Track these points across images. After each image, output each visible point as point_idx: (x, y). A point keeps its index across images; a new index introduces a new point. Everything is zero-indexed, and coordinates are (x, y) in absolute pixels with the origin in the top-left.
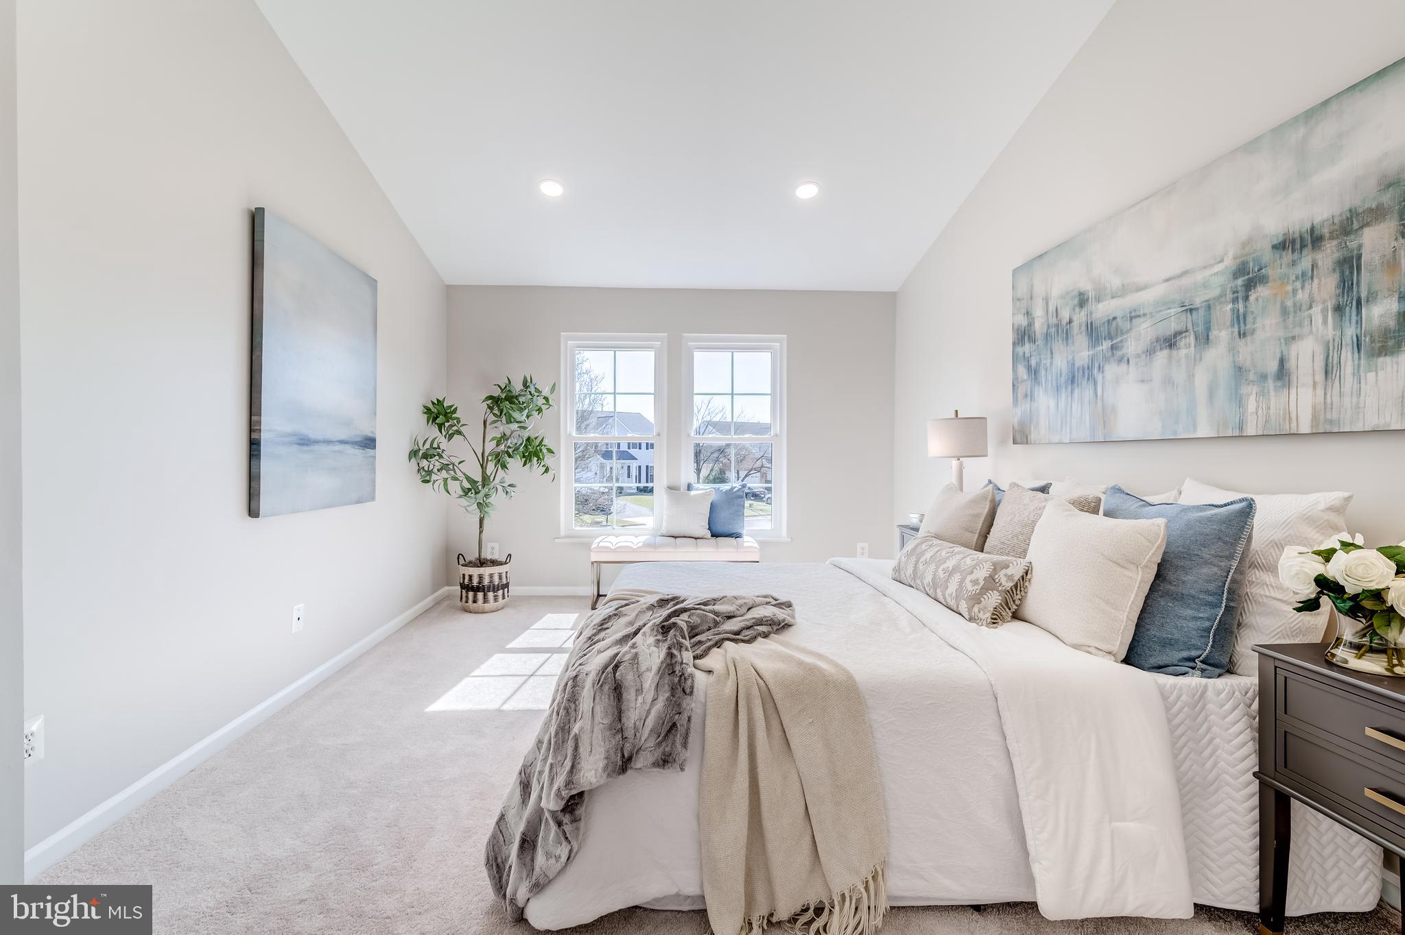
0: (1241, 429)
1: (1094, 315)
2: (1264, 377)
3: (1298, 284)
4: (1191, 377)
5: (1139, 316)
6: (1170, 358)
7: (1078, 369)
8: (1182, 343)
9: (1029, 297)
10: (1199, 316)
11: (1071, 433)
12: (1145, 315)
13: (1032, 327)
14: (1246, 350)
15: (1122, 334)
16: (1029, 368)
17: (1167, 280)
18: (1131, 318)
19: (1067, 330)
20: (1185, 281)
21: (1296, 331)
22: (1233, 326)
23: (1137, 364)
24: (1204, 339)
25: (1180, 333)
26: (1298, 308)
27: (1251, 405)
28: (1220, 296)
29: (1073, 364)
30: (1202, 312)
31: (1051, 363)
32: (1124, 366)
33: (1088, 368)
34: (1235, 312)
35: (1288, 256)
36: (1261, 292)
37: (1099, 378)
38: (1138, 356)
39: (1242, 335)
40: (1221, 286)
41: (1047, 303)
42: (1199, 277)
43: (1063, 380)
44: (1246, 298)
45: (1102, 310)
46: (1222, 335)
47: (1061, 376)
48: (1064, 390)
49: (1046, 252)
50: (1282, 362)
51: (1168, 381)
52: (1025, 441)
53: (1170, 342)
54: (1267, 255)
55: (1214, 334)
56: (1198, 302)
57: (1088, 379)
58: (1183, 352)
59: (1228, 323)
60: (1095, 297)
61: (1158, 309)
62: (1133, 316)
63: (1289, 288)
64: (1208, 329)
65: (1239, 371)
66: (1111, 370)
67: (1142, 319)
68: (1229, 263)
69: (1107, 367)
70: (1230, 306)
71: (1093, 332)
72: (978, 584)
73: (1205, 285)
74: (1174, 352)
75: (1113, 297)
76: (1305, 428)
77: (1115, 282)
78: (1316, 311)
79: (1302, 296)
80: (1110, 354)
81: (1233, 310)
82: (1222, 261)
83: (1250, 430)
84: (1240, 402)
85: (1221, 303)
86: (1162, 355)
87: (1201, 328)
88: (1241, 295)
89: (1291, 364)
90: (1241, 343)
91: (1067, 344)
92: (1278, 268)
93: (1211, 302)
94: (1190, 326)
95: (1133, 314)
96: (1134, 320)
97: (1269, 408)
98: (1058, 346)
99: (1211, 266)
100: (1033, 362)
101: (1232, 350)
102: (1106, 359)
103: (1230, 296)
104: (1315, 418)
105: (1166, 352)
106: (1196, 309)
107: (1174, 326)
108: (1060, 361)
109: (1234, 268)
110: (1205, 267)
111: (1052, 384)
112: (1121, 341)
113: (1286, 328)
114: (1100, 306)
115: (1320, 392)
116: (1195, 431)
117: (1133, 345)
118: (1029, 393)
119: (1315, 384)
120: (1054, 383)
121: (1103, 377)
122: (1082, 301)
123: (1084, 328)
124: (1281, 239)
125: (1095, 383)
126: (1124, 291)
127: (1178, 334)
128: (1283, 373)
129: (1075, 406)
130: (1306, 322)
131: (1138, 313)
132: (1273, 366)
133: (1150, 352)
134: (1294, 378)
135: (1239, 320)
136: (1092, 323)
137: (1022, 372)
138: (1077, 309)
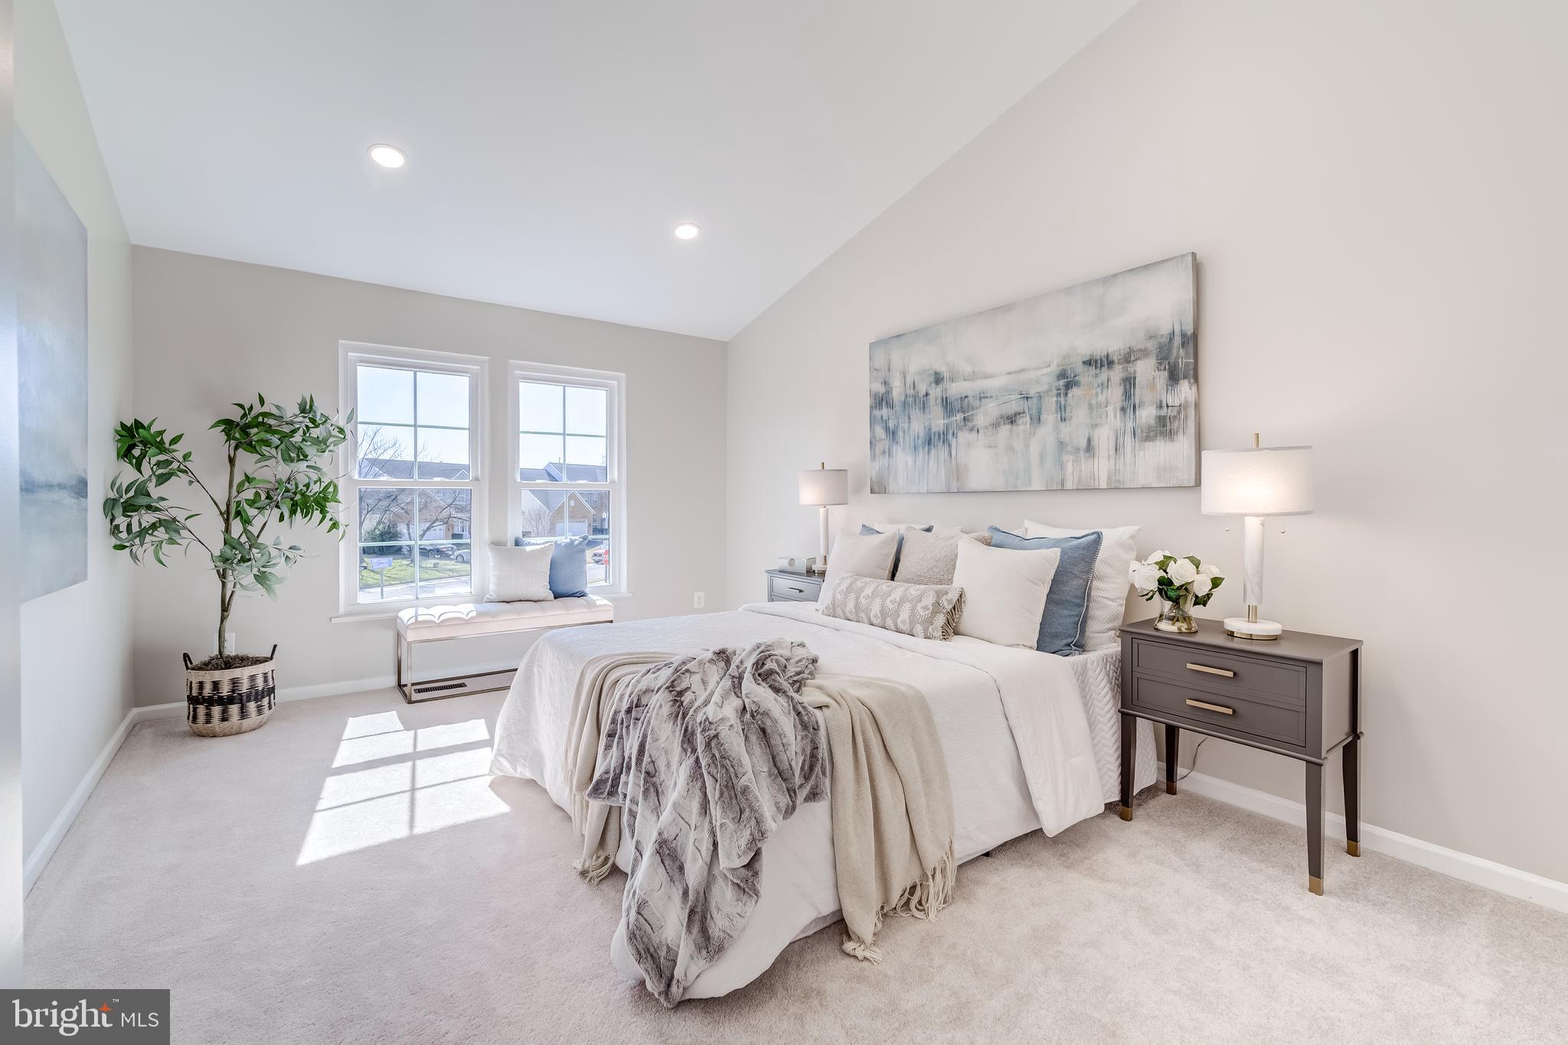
0: (1063, 485)
1: (948, 392)
2: (1078, 450)
3: (1099, 390)
4: (1027, 446)
5: (987, 397)
6: (1011, 431)
7: (934, 434)
8: (1020, 421)
9: (887, 368)
10: (1034, 402)
11: (928, 485)
12: (991, 397)
13: (890, 395)
14: (1066, 430)
15: (973, 409)
16: (887, 429)
17: (1009, 373)
18: (980, 398)
19: (924, 401)
20: (1024, 376)
21: (1098, 421)
22: (1057, 412)
23: (985, 433)
24: (1037, 420)
25: (1020, 414)
26: (1099, 405)
27: (1069, 468)
28: (1048, 391)
29: (930, 429)
30: (1035, 400)
31: (909, 427)
32: (974, 434)
33: (944, 433)
34: (1058, 403)
35: (1092, 370)
36: (1075, 392)
37: (953, 442)
38: (986, 427)
39: (1063, 419)
40: (1049, 383)
41: (905, 377)
42: (1033, 375)
43: (920, 441)
44: (1066, 395)
45: (956, 389)
46: (1050, 417)
47: (918, 438)
48: (921, 449)
49: (903, 334)
50: (1089, 440)
51: (1010, 448)
52: (883, 490)
53: (1012, 419)
54: (1080, 368)
55: (1043, 417)
56: (1032, 393)
57: (944, 442)
58: (1021, 428)
59: (1054, 410)
60: (950, 378)
61: (1002, 394)
62: (982, 397)
63: (1094, 392)
64: (1040, 413)
65: (1061, 445)
66: (964, 436)
67: (989, 400)
68: (1054, 368)
69: (960, 434)
70: (1055, 399)
71: (948, 406)
72: (928, 609)
73: (1038, 382)
74: (1015, 427)
75: (965, 380)
76: (1103, 485)
77: (967, 369)
78: (1110, 409)
79: (1101, 398)
80: (962, 423)
81: (1057, 402)
82: (1049, 366)
83: (1069, 485)
84: (1062, 466)
85: (1049, 396)
86: (1005, 429)
87: (1034, 412)
88: (1062, 391)
89: (1095, 442)
90: (1062, 425)
91: (924, 413)
92: (1086, 376)
93: (1042, 394)
94: (1026, 410)
95: (982, 395)
96: (983, 400)
97: (1081, 471)
98: (915, 413)
99: (1042, 368)
100: (891, 425)
101: (1057, 429)
102: (960, 428)
103: (1055, 392)
104: (1109, 478)
105: (1008, 427)
106: (1031, 398)
107: (1013, 407)
108: (918, 425)
109: (1058, 372)
110: (1037, 369)
111: (910, 444)
112: (972, 415)
113: (1091, 418)
114: (954, 385)
115: (1112, 462)
116: (1030, 485)
117: (981, 419)
118: (887, 450)
119: (1109, 456)
120: (912, 443)
121: (957, 442)
122: (938, 379)
123: (939, 401)
124: (1088, 358)
125: (950, 446)
126: (972, 377)
127: (1017, 414)
128: (1089, 447)
129: (931, 463)
130: (1104, 416)
131: (985, 395)
132: (1084, 443)
133: (996, 425)
134: (1096, 452)
135: (1061, 408)
136: (946, 398)
137: (880, 431)
138: (933, 385)
